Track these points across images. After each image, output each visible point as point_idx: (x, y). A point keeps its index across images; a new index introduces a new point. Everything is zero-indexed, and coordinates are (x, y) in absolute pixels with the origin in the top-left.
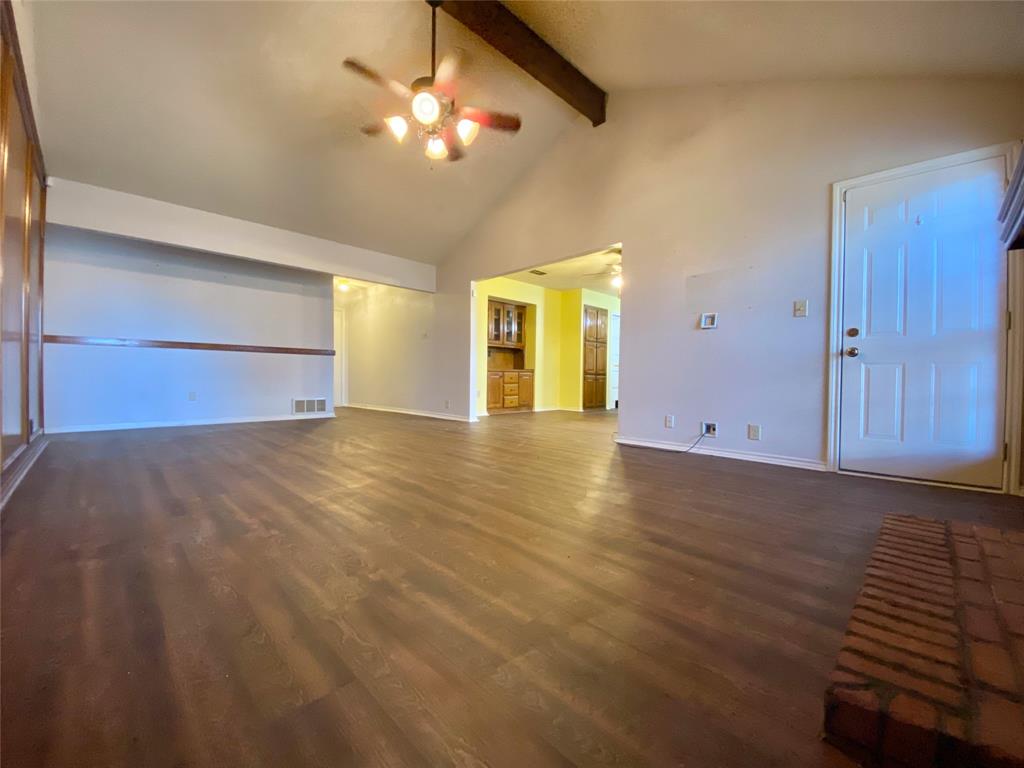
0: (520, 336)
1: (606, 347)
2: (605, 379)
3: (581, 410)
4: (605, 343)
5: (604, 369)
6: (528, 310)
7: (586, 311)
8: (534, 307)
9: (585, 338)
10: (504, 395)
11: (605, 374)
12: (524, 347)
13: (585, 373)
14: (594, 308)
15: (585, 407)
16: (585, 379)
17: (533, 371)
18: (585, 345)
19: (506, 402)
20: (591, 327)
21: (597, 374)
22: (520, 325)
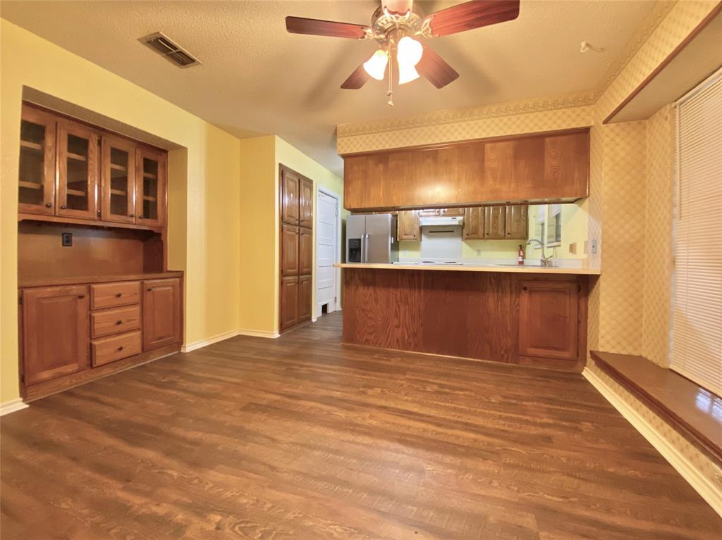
0: (149, 209)
1: (311, 234)
2: (310, 280)
3: (277, 335)
4: (310, 228)
5: (310, 266)
6: (171, 156)
7: (282, 174)
8: (182, 150)
9: (282, 218)
10: (91, 339)
11: (310, 273)
12: (164, 226)
13: (283, 274)
14: (296, 174)
15: (282, 328)
16: (282, 283)
17: (181, 275)
18: (282, 230)
19: (98, 353)
20: (290, 207)
21: (299, 274)
22: (149, 187)
